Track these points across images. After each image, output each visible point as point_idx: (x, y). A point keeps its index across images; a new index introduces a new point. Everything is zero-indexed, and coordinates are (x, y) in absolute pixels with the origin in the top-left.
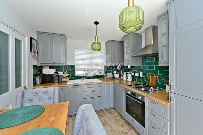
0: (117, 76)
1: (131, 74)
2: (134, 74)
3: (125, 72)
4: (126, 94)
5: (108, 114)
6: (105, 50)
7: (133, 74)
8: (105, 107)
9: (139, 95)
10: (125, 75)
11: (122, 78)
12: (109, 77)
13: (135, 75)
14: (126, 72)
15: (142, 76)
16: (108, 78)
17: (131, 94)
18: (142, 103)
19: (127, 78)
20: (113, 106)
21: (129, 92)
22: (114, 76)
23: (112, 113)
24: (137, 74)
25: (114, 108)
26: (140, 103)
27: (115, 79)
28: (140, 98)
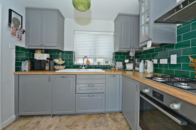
0: (130, 66)
1: (153, 61)
2: (159, 61)
3: (142, 61)
4: (142, 93)
5: (110, 122)
6: (114, 31)
7: (156, 61)
8: (109, 110)
9: (177, 100)
10: (141, 64)
11: (137, 68)
12: (119, 68)
13: (161, 63)
14: (144, 60)
15: (176, 63)
16: (117, 69)
17: (151, 95)
18: (185, 123)
19: (146, 68)
20: (121, 110)
21: (146, 91)
22: (125, 67)
23: (118, 121)
24: (164, 61)
25: (121, 112)
26: (179, 122)
27: (126, 70)
28: (176, 107)
